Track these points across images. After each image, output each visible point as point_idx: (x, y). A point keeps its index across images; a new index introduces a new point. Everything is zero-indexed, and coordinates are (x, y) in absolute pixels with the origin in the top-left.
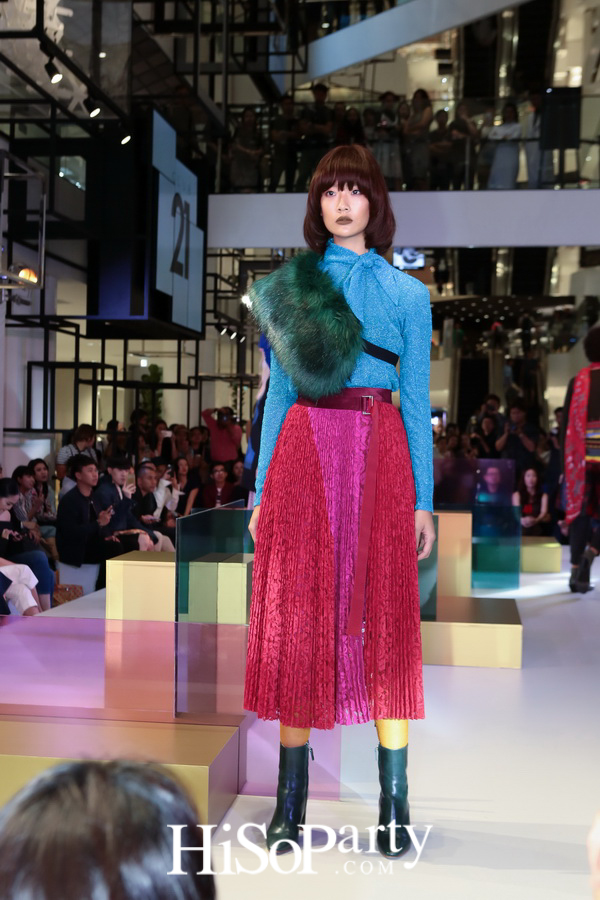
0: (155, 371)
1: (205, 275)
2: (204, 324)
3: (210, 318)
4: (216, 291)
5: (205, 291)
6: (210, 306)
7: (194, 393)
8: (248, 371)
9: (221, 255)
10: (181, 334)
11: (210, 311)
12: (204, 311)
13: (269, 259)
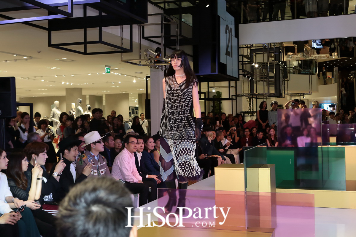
0: (219, 94)
1: (239, 55)
2: (239, 74)
3: (241, 72)
4: (243, 61)
5: (239, 62)
6: (241, 67)
7: (234, 102)
8: (255, 92)
9: (243, 48)
10: (230, 79)
11: (241, 70)
12: (239, 70)
13: (262, 48)
